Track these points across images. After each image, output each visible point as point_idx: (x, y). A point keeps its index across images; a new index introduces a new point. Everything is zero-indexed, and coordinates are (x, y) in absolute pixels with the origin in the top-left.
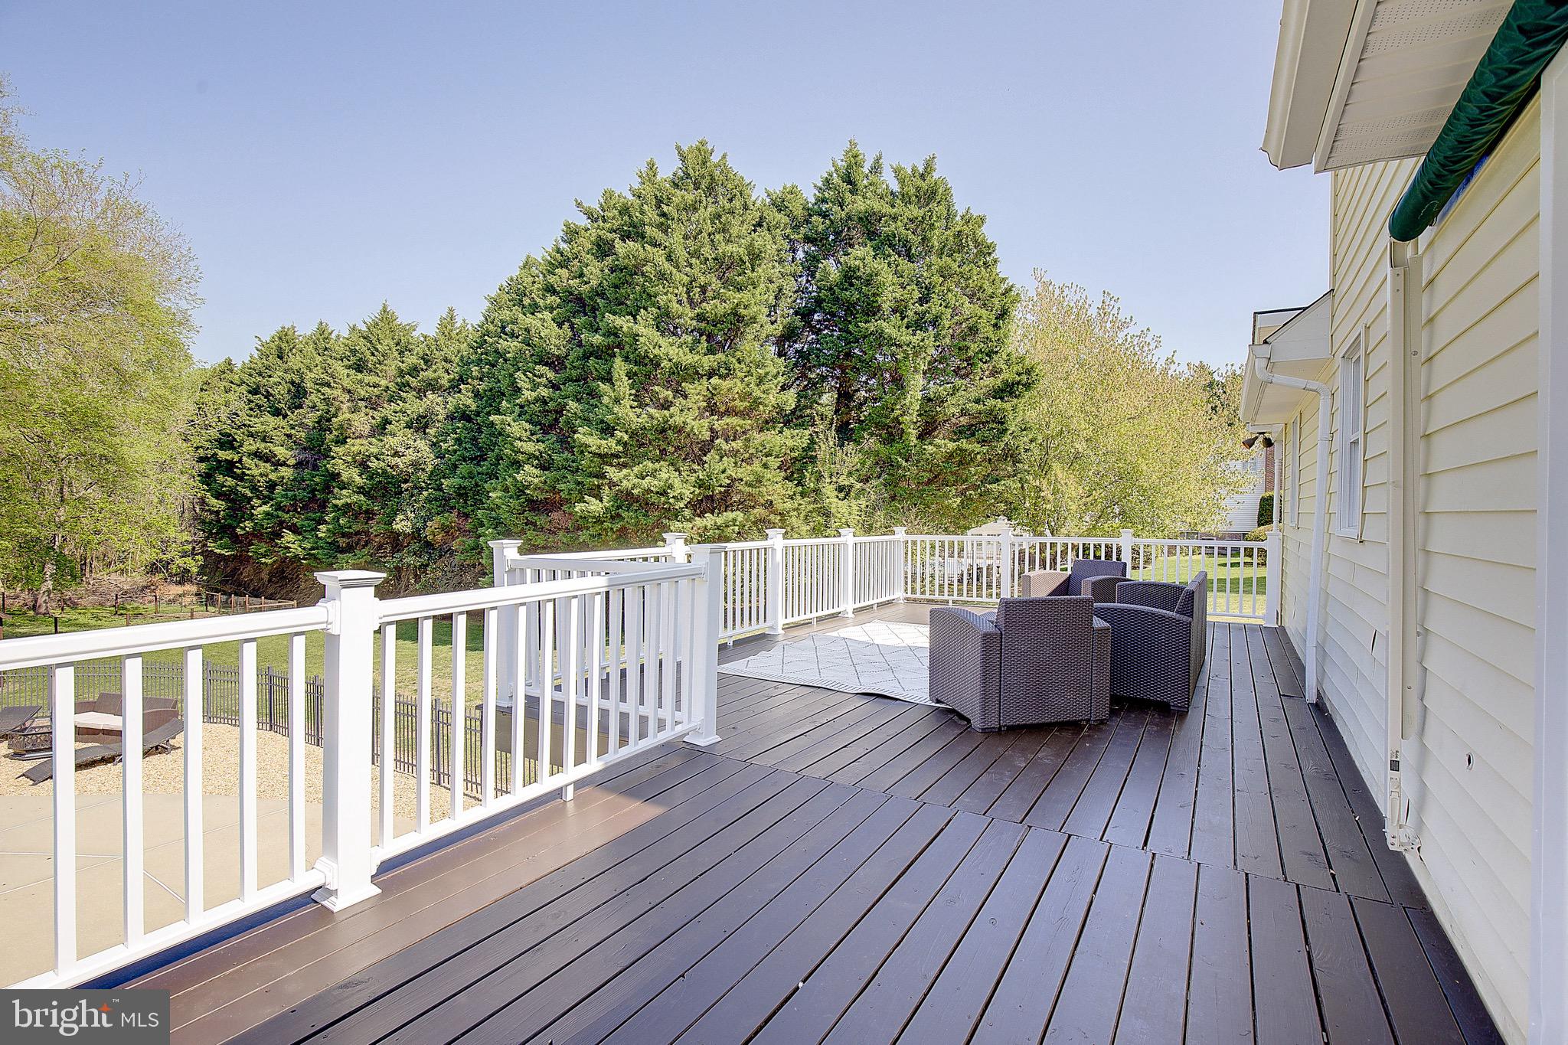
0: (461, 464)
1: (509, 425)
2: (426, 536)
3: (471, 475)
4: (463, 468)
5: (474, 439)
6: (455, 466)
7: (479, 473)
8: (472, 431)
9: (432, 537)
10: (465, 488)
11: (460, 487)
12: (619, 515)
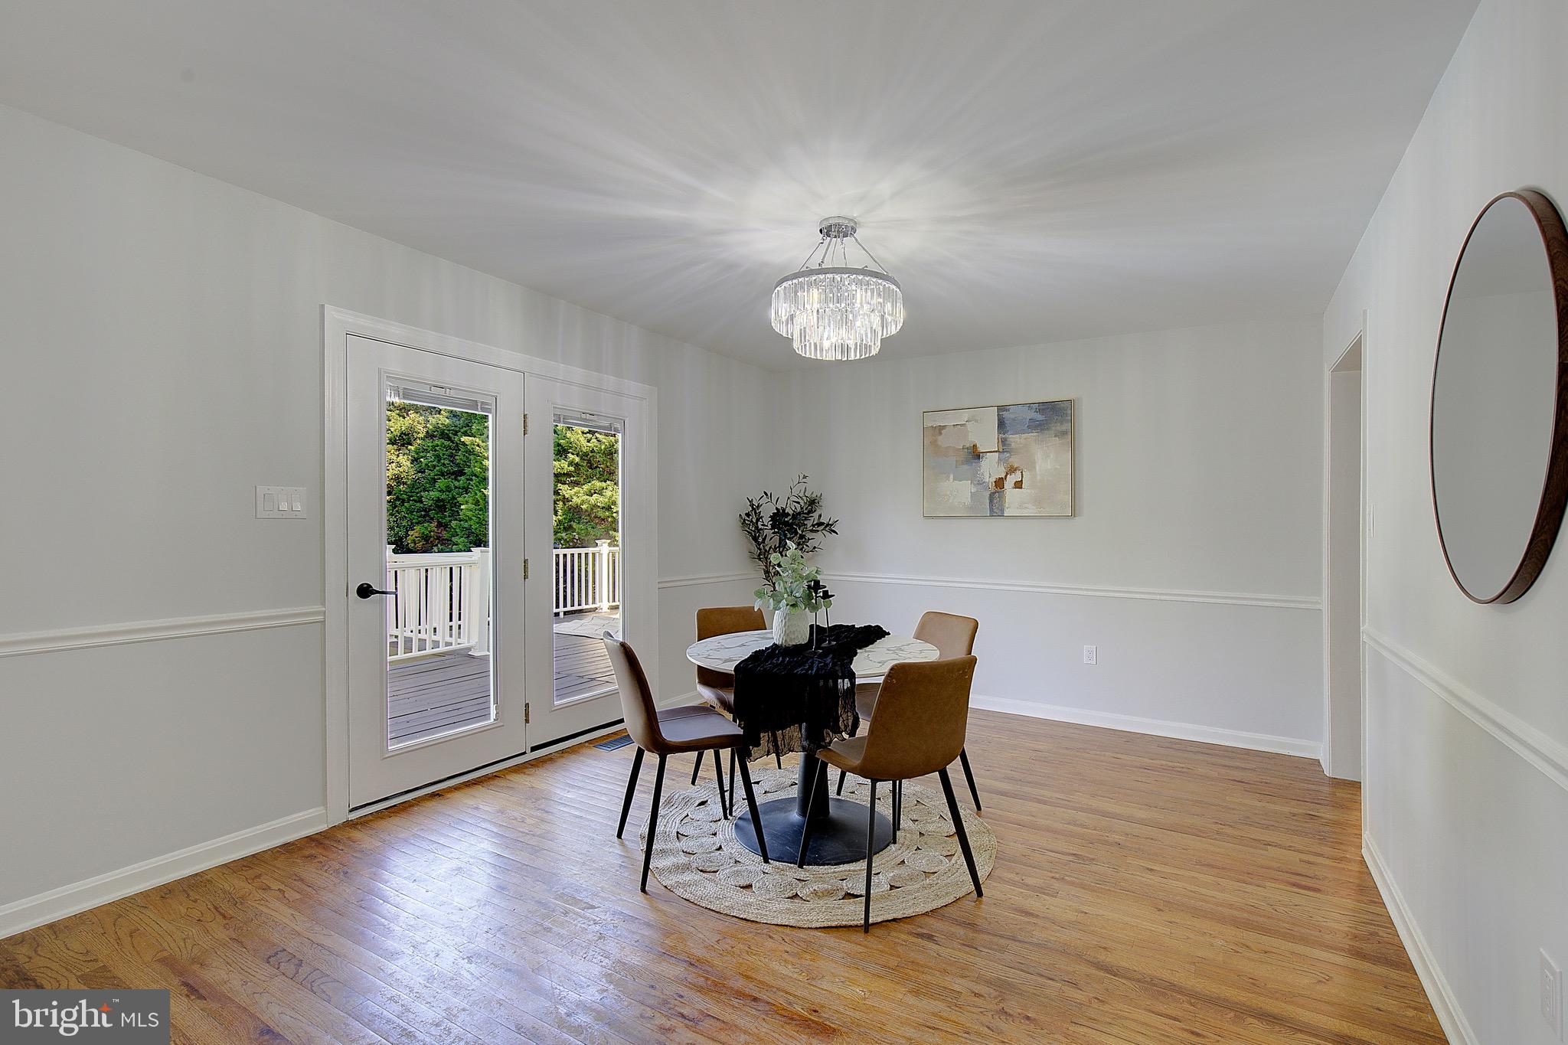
0: (440, 479)
1: (478, 445)
2: (408, 544)
3: (448, 489)
4: (441, 483)
5: (452, 456)
6: (434, 481)
7: (456, 487)
8: (451, 449)
9: (413, 545)
10: (443, 500)
11: (439, 500)
12: (571, 527)
